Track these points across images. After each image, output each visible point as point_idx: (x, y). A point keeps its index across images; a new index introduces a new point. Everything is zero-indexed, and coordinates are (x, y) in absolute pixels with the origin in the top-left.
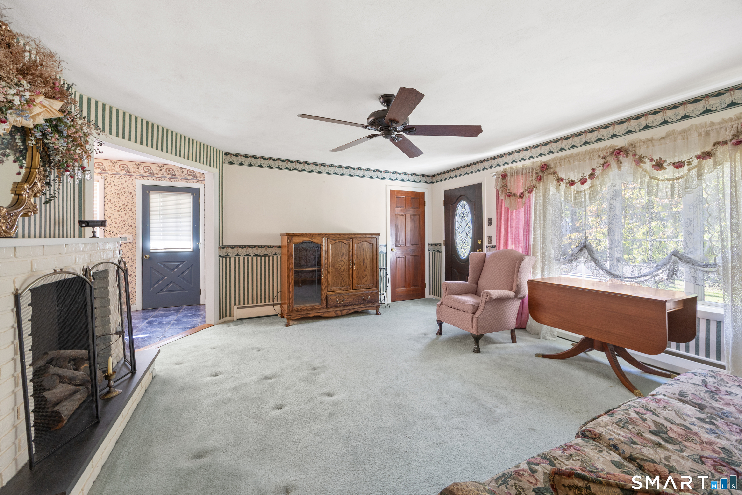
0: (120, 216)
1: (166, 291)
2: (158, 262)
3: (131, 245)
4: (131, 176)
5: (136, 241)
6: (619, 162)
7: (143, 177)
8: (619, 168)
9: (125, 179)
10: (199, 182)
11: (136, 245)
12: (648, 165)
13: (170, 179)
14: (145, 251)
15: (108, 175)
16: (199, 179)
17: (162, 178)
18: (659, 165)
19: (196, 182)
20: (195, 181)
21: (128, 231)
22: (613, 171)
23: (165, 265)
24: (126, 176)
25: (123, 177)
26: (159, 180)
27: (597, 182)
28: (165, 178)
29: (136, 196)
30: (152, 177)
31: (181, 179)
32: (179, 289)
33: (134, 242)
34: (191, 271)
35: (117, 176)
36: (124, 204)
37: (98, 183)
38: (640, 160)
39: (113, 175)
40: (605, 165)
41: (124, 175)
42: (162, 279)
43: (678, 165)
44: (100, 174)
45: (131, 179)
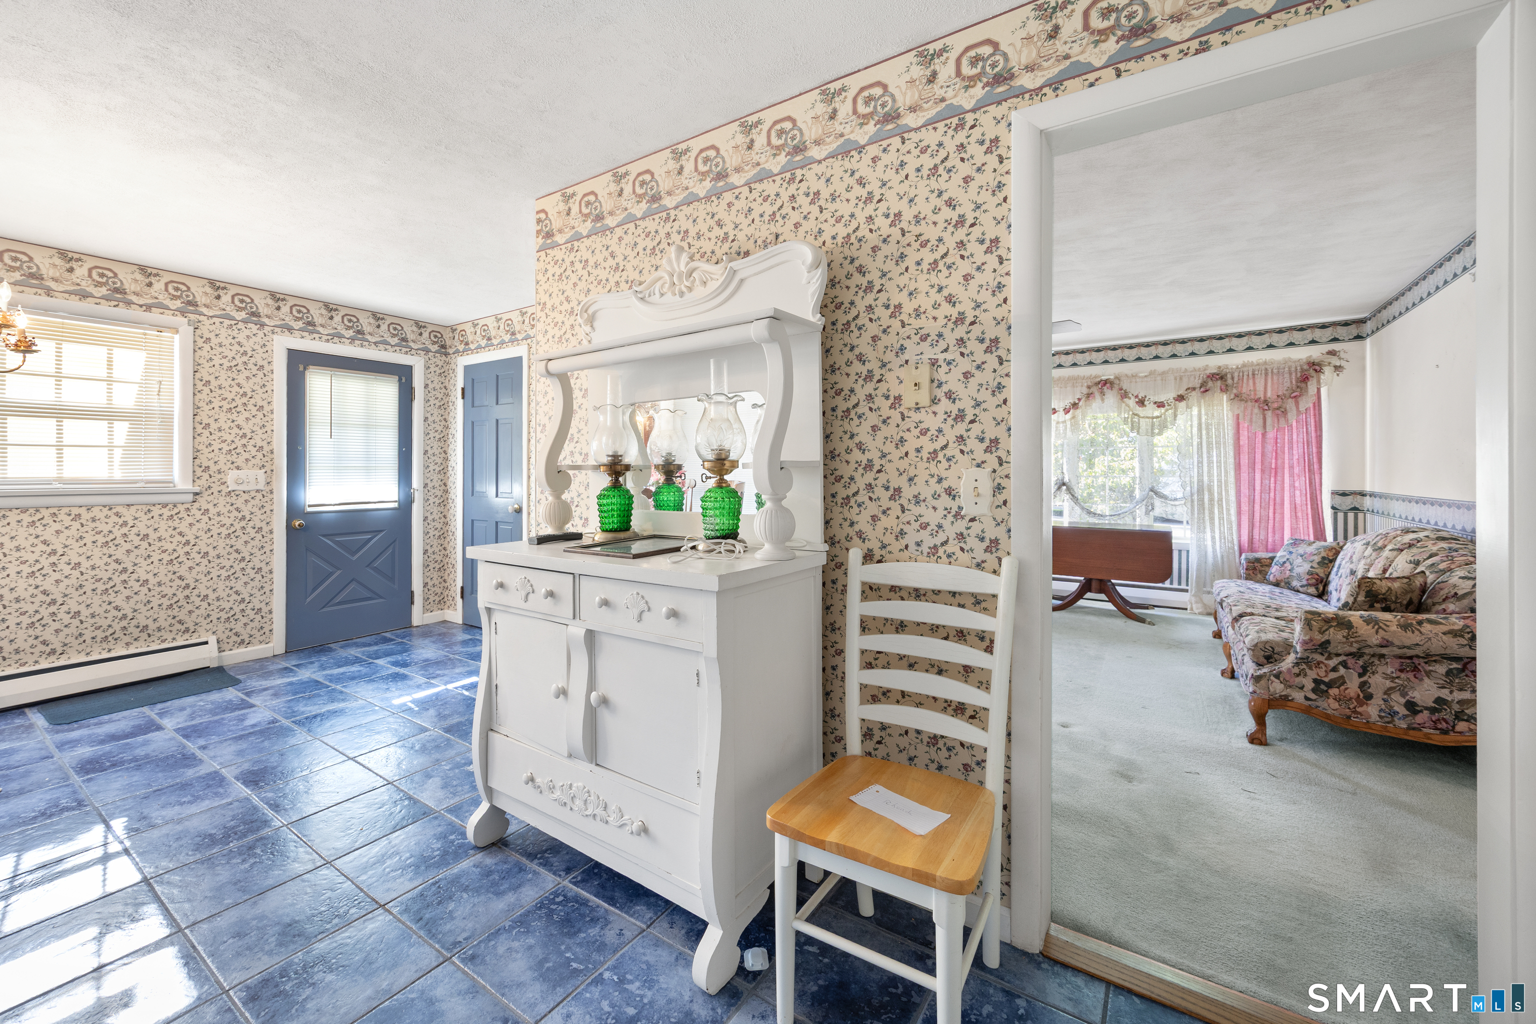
0: (232, 425)
1: (339, 603)
2: (324, 536)
3: (259, 496)
4: (263, 325)
5: (274, 485)
6: (1103, 394)
7: (290, 329)
8: (1103, 400)
9: (247, 332)
10: (413, 352)
11: (275, 496)
12: (1132, 402)
13: (352, 340)
14: (293, 510)
15: (202, 318)
16: (412, 344)
17: (333, 336)
18: (1141, 403)
19: (406, 353)
20: (404, 350)
21: (253, 461)
22: (1096, 403)
23: (336, 543)
24: (250, 325)
25: (241, 325)
26: (328, 341)
27: (1078, 412)
28: (340, 336)
29: (275, 376)
30: (311, 332)
31: (375, 343)
32: (368, 594)
33: (268, 488)
34: (393, 553)
35: (227, 322)
36: (245, 394)
37: (177, 337)
38: (1124, 395)
39: (215, 320)
40: (1089, 396)
41: (245, 321)
42: (331, 574)
43: (1160, 405)
44: (183, 313)
45: (261, 334)
